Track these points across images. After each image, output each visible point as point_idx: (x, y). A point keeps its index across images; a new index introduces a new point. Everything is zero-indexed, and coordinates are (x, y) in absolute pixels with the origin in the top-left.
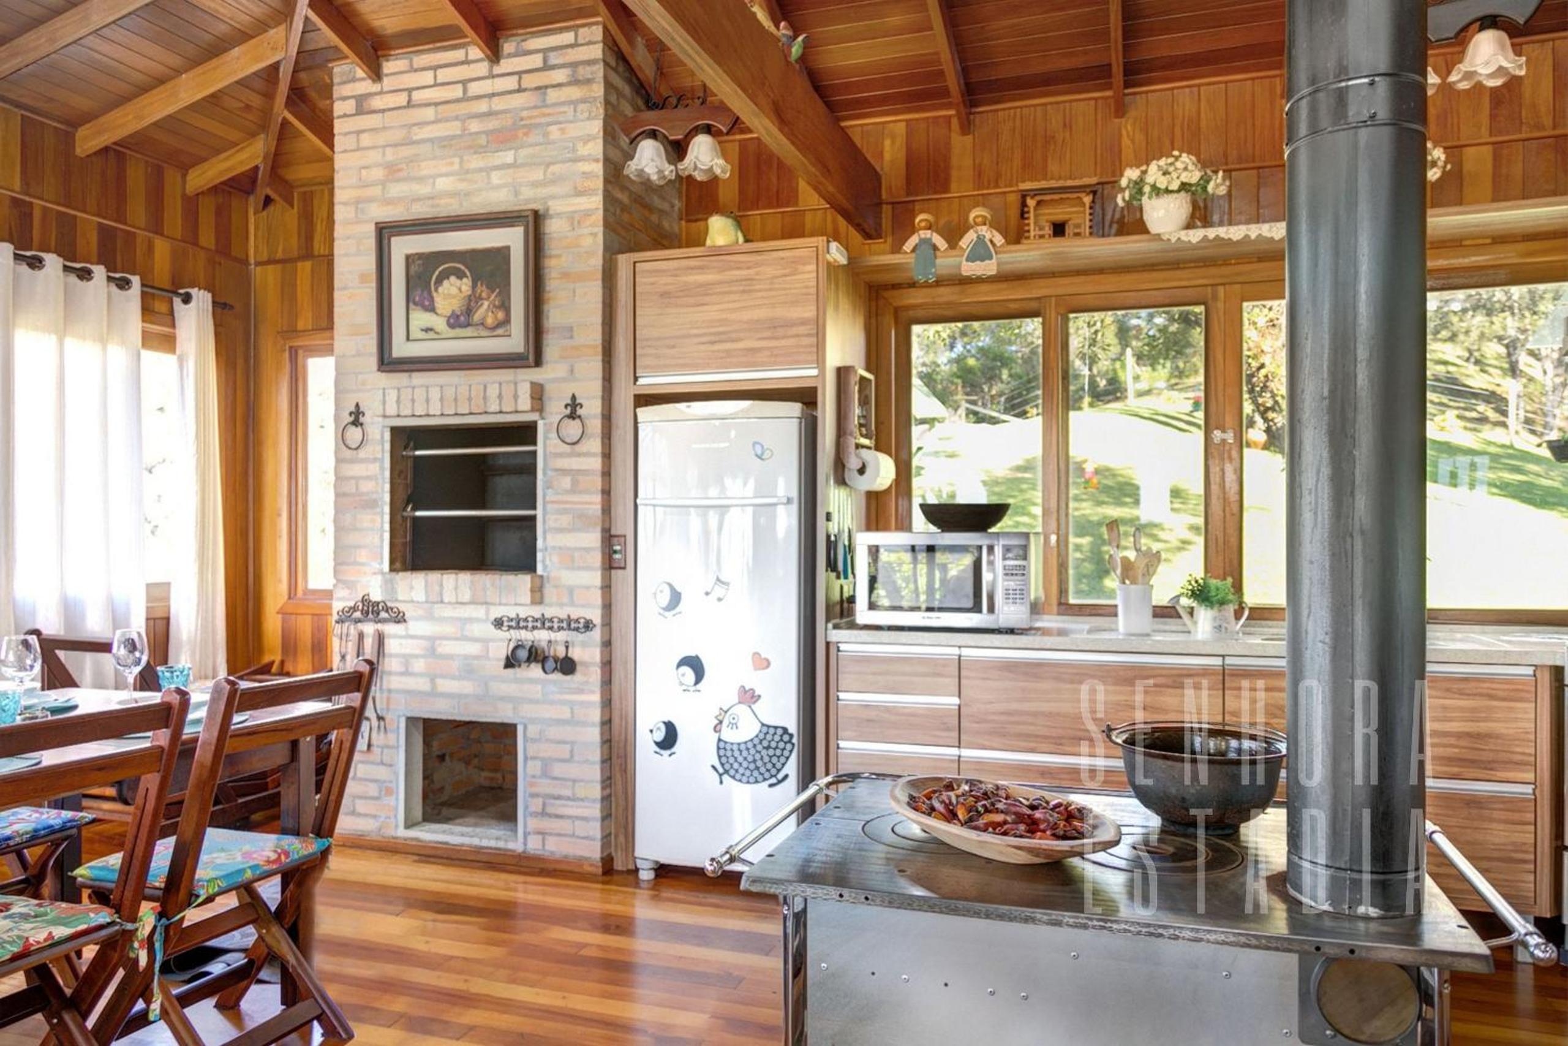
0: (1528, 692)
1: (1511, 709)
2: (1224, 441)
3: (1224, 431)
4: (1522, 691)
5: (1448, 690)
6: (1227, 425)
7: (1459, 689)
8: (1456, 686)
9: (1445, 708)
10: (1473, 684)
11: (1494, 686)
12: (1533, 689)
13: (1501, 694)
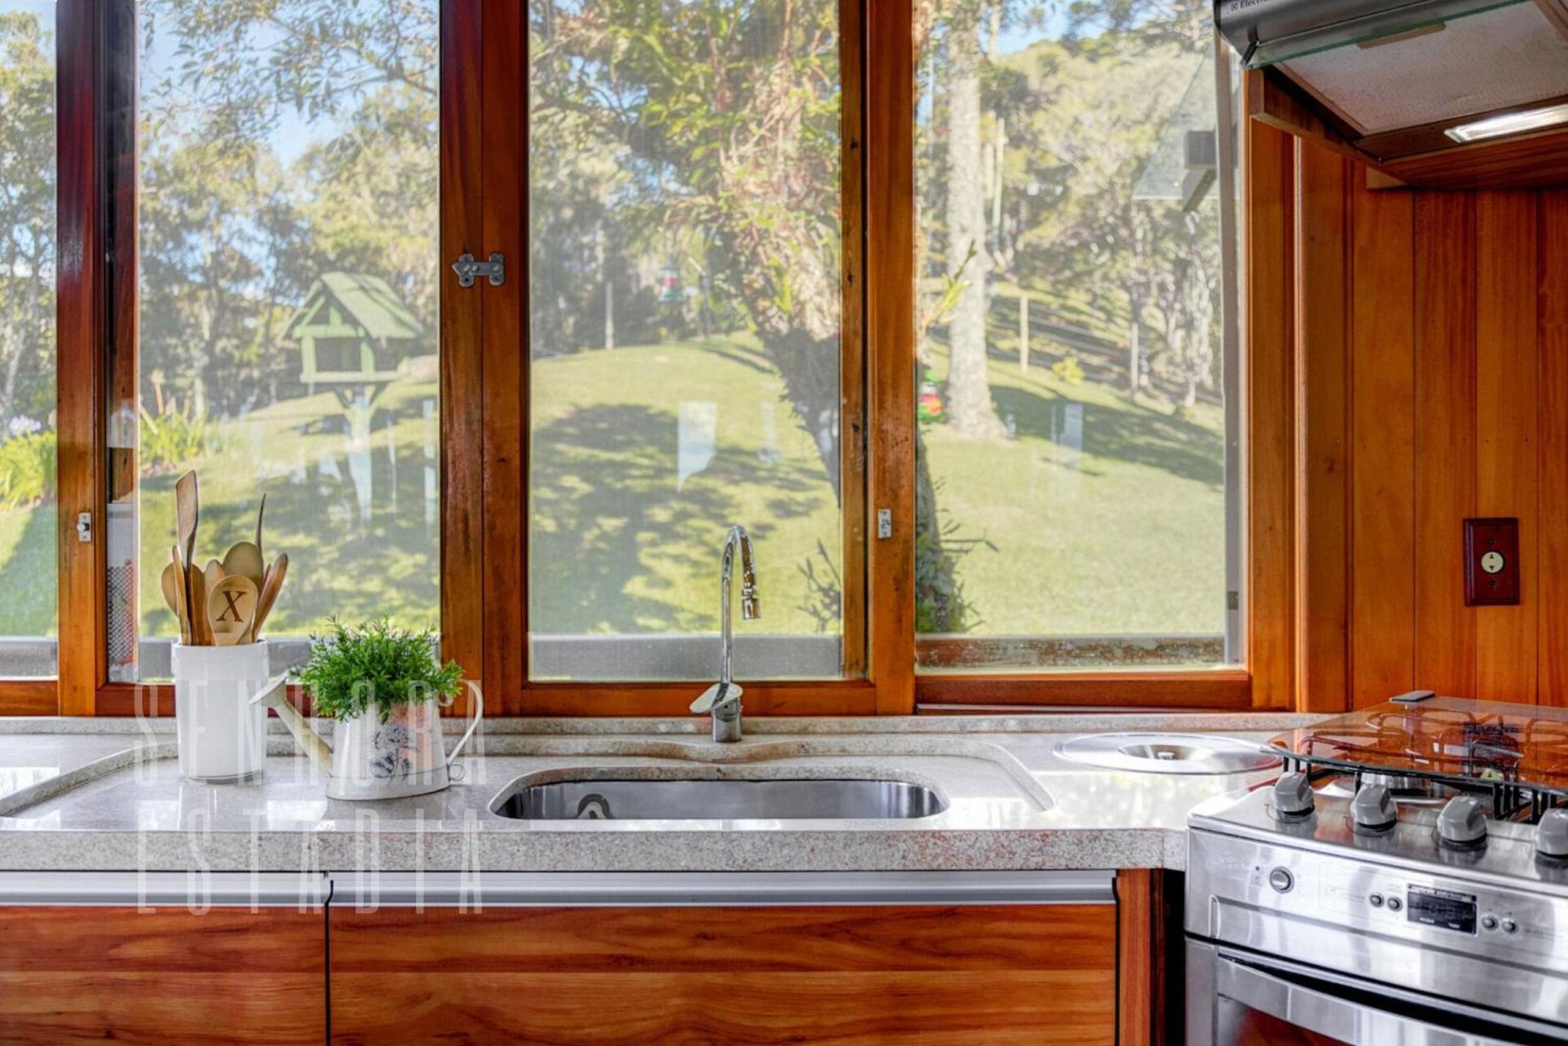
0: (1099, 940)
1: (1059, 990)
2: (482, 280)
3: (480, 258)
4: (1087, 937)
5: (905, 944)
6: (487, 248)
7: (934, 943)
8: (924, 933)
9: (898, 994)
10: (969, 926)
11: (1018, 927)
12: (1111, 932)
13: (1031, 948)
